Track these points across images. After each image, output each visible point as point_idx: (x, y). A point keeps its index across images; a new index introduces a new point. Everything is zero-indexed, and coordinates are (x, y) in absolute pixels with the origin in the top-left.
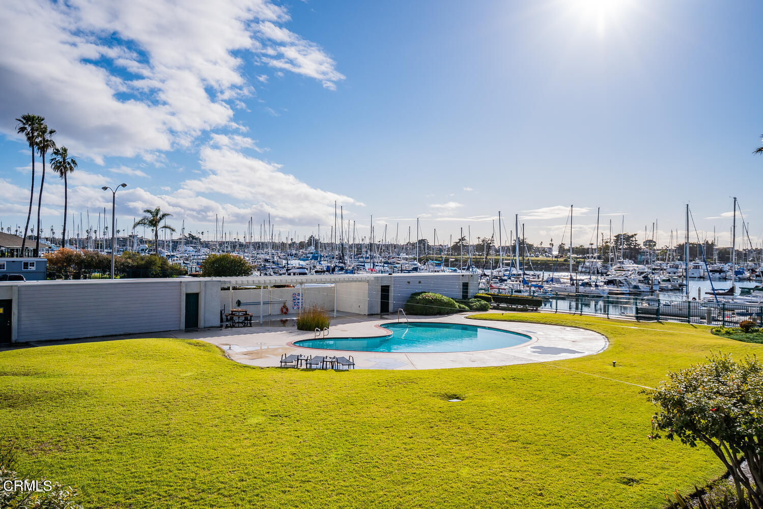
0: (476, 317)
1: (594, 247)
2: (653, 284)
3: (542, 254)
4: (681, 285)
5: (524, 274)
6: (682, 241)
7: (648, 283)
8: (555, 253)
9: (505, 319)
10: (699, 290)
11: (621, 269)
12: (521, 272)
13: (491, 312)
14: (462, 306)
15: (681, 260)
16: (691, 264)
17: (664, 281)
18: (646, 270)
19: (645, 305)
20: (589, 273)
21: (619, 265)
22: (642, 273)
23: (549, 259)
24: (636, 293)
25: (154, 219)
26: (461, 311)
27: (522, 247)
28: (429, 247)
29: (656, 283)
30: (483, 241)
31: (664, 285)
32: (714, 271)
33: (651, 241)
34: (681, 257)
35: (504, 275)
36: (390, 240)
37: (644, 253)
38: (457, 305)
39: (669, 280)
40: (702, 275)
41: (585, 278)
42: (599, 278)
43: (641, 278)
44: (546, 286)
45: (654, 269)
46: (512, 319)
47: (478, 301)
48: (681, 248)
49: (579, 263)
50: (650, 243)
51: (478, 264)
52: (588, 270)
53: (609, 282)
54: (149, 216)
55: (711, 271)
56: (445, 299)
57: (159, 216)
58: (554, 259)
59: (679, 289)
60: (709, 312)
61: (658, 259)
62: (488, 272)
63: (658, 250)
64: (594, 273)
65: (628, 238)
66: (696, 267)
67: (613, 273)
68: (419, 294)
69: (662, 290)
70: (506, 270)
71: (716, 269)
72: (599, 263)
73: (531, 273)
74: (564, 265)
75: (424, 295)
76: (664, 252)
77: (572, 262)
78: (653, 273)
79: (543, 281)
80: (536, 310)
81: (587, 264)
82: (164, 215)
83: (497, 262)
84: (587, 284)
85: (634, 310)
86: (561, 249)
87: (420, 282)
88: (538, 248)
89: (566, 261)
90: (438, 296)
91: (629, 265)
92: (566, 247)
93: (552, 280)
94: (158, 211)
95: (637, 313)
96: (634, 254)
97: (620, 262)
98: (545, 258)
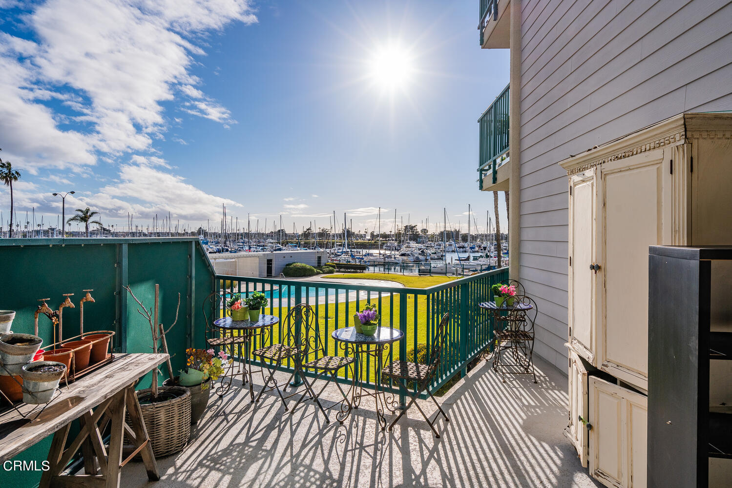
0: (328, 277)
1: (392, 233)
2: (426, 256)
3: (360, 239)
4: (442, 256)
5: (351, 251)
6: (442, 230)
7: (424, 255)
8: (368, 237)
9: (346, 277)
10: (452, 258)
11: (408, 247)
12: (349, 250)
13: (335, 274)
14: (318, 271)
15: (442, 241)
16: (447, 243)
17: (433, 253)
18: (423, 247)
19: (423, 268)
20: (390, 250)
21: (407, 245)
22: (421, 249)
23: (365, 241)
24: (417, 261)
25: (85, 217)
26: (318, 274)
27: (349, 234)
28: (286, 235)
29: (428, 255)
30: (323, 230)
31: (433, 256)
32: (459, 247)
33: (425, 230)
34: (442, 239)
35: (338, 252)
36: (262, 230)
37: (421, 237)
38: (315, 270)
39: (435, 253)
40: (453, 250)
41: (388, 252)
42: (396, 253)
43: (420, 252)
44: (365, 259)
45: (427, 247)
46: (349, 277)
47: (328, 268)
48: (442, 233)
49: (384, 243)
50: (425, 231)
51: (321, 245)
52: (389, 248)
53: (403, 255)
54: (80, 214)
55: (458, 247)
56: (308, 266)
57: (88, 214)
58: (367, 241)
59: (441, 258)
60: (457, 271)
61: (429, 241)
62: (328, 250)
63: (429, 235)
64: (392, 250)
65: (412, 228)
66: (450, 245)
67: (404, 250)
68: (291, 264)
69: (432, 259)
70: (339, 249)
71: (461, 246)
72: (396, 244)
73: (355, 250)
74: (374, 245)
75: (295, 264)
76: (433, 236)
77: (380, 243)
78: (427, 249)
79: (362, 255)
80: (362, 272)
81: (388, 244)
82: (93, 213)
83: (333, 244)
84: (390, 257)
85: (417, 271)
86: (372, 235)
87: (284, 257)
88: (358, 234)
89: (375, 242)
90: (304, 265)
91: (413, 244)
92: (375, 234)
93: (368, 254)
94: (88, 210)
95: (419, 272)
96: (415, 237)
97: (408, 243)
98: (363, 241)
